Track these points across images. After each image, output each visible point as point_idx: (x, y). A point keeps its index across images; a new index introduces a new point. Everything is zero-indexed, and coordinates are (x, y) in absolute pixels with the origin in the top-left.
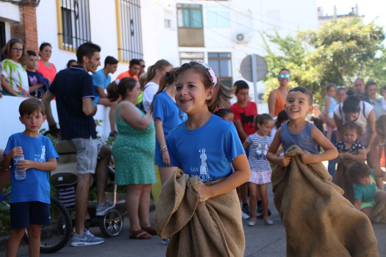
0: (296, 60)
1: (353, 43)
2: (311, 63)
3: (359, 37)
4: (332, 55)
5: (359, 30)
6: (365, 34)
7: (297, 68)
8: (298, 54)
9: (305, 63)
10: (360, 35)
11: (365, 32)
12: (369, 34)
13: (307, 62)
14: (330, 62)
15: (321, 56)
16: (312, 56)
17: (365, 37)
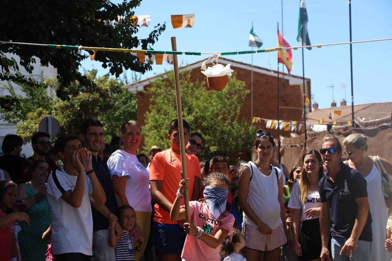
0: (41, 103)
1: (97, 95)
2: (59, 109)
3: (102, 90)
4: (79, 103)
5: (100, 84)
6: (106, 88)
7: (46, 113)
8: (43, 98)
9: (55, 109)
10: (102, 88)
11: (106, 86)
12: (108, 88)
13: (57, 109)
14: (77, 110)
15: (69, 104)
16: (62, 104)
17: (107, 90)
